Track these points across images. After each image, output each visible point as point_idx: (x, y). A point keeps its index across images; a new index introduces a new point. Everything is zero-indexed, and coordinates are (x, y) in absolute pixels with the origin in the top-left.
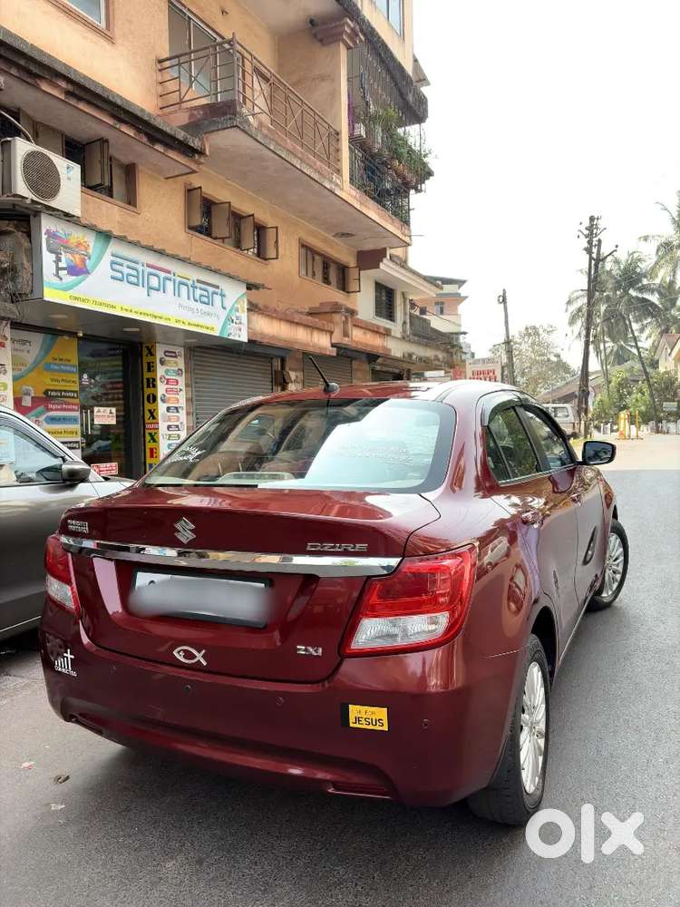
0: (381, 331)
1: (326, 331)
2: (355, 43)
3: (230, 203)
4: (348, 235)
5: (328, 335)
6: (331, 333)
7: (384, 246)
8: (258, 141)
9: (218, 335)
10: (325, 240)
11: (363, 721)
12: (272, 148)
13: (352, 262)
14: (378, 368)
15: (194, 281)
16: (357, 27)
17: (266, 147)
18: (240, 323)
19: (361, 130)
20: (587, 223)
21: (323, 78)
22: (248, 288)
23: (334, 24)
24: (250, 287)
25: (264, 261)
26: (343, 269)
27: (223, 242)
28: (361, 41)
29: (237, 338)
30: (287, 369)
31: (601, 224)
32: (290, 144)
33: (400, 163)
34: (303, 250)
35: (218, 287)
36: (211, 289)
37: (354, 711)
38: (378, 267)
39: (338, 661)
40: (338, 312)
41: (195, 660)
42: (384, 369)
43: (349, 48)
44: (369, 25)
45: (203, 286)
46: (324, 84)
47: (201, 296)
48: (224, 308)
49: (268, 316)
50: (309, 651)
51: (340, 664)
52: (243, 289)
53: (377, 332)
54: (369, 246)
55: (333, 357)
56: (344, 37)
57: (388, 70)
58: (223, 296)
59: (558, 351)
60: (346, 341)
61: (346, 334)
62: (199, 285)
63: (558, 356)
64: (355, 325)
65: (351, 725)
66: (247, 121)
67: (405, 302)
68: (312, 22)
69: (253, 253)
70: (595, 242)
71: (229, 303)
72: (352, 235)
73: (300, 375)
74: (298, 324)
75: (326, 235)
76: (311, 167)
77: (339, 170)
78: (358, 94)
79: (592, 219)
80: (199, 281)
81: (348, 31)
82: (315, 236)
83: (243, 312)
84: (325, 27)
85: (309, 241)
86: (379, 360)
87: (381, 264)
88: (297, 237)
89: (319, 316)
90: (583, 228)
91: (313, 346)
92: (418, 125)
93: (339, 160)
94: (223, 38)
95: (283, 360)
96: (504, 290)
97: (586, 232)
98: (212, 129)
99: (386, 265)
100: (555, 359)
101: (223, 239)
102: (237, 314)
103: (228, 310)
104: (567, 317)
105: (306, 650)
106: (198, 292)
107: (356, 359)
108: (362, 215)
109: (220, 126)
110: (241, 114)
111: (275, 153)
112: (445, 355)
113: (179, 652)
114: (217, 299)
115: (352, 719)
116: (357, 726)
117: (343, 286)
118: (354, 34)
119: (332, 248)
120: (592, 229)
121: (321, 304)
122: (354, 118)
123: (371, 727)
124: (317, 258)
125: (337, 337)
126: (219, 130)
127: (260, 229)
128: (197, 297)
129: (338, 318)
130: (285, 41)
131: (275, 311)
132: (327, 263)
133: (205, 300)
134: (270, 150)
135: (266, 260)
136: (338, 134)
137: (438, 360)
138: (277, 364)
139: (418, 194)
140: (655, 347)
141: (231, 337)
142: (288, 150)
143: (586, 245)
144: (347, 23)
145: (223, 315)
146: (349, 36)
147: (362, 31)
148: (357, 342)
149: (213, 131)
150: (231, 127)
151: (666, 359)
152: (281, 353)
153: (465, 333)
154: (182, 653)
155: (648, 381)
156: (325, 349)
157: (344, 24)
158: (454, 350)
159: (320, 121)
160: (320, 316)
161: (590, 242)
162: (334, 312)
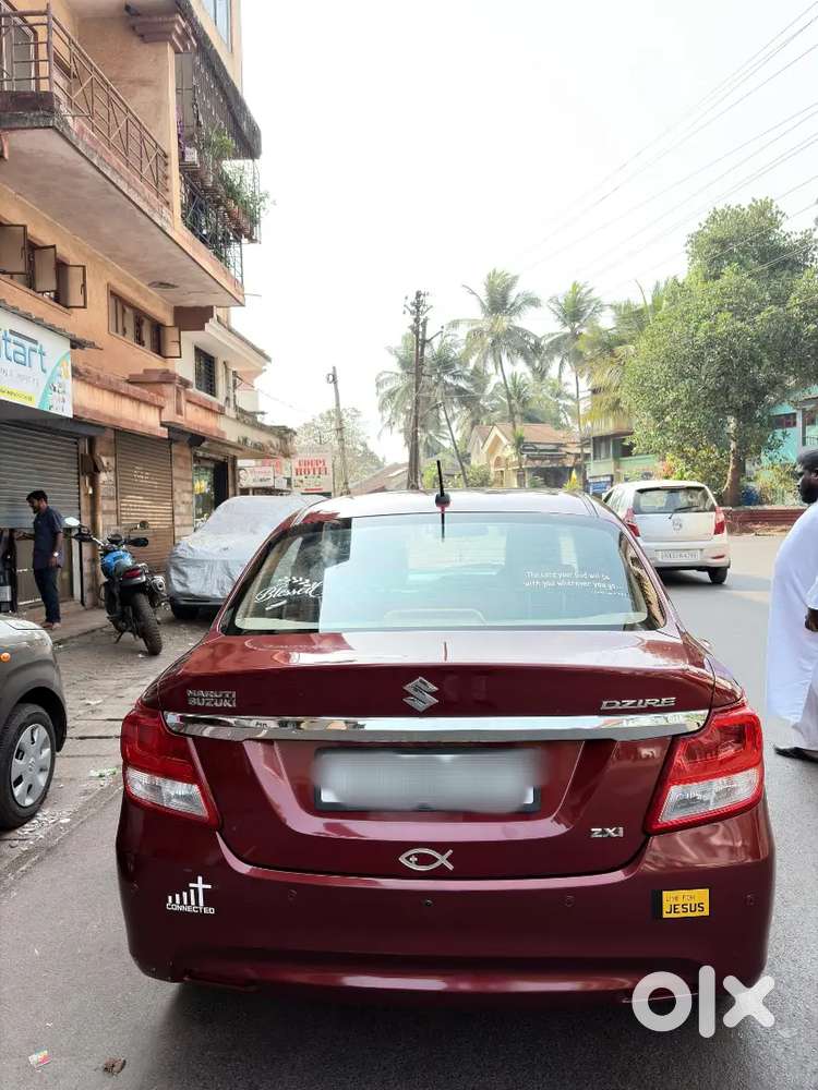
0: (216, 409)
1: (155, 406)
2: (185, 48)
3: (25, 227)
4: (168, 285)
5: (157, 411)
6: (161, 408)
7: (210, 304)
8: (78, 151)
9: (36, 407)
10: (138, 289)
11: (680, 909)
12: (95, 162)
13: (168, 319)
14: (201, 454)
15: (5, 332)
16: (190, 30)
17: (87, 159)
18: (64, 392)
19: (192, 156)
20: (412, 298)
21: (144, 83)
22: (73, 347)
23: (160, 19)
24: (76, 344)
25: (66, 310)
26: (158, 328)
27: (12, 278)
28: (192, 45)
29: (59, 413)
30: (97, 452)
31: (428, 301)
32: (116, 161)
33: (236, 204)
34: (112, 301)
35: (35, 342)
36: (28, 345)
37: (669, 898)
38: (202, 328)
39: (642, 841)
40: (170, 383)
41: (437, 865)
42: (207, 455)
43: (177, 52)
44: (202, 29)
45: (16, 339)
46: (146, 90)
47: (16, 352)
48: (44, 371)
49: (90, 383)
50: (606, 833)
51: (645, 844)
52: (65, 347)
53: (210, 410)
54: (192, 301)
55: (165, 439)
56: (174, 37)
57: (221, 88)
58: (42, 354)
59: (362, 438)
60: (179, 419)
61: (179, 411)
62: (13, 338)
63: (364, 445)
64: (189, 401)
65: (665, 915)
66: (66, 123)
67: (226, 372)
68: (127, 8)
69: (49, 296)
70: (422, 318)
71: (50, 363)
72: (173, 286)
73: (112, 461)
74: (123, 395)
75: (139, 283)
76: (139, 194)
77: (168, 203)
78: (190, 112)
79: (418, 295)
80: (12, 332)
81: (179, 32)
82: (127, 284)
83: (67, 377)
84: (147, 20)
85: (119, 288)
86: (205, 445)
87: (206, 325)
88: (105, 282)
89: (146, 385)
90: (408, 303)
91: (142, 425)
92: (250, 161)
93: (167, 190)
94: (14, 9)
95: (92, 441)
96: (334, 368)
97: (413, 308)
98: (17, 125)
99: (211, 326)
100: (361, 448)
101: (12, 274)
102: (61, 381)
103: (49, 373)
104: (377, 401)
105: (604, 832)
106: (12, 348)
107: (176, 441)
108: (193, 264)
109: (27, 125)
110: (59, 112)
111: (100, 172)
112: (278, 441)
113: (408, 858)
114: (36, 357)
115: (666, 907)
116: (673, 915)
117: (159, 348)
118: (184, 37)
119: (146, 300)
120: (418, 305)
121: (145, 371)
122: (185, 140)
123: (689, 914)
124: (127, 310)
125: (169, 415)
126: (25, 128)
127: (61, 267)
128: (11, 354)
129: (169, 390)
130: (89, 24)
131: (99, 378)
132: (140, 317)
133: (21, 358)
134: (92, 163)
135: (68, 307)
136: (166, 157)
137: (272, 446)
138: (84, 445)
139: (252, 245)
140: (467, 440)
141: (53, 411)
142: (114, 169)
143: (412, 322)
144: (178, 21)
145: (43, 380)
146: (178, 37)
147: (194, 34)
148: (191, 422)
149: (18, 128)
150: (45, 127)
151: (478, 452)
152: (92, 432)
153: (263, 413)
154: (414, 859)
155: (464, 474)
156: (154, 429)
157: (173, 22)
158: (287, 436)
159: (147, 136)
160: (151, 386)
161: (416, 320)
162: (164, 383)
